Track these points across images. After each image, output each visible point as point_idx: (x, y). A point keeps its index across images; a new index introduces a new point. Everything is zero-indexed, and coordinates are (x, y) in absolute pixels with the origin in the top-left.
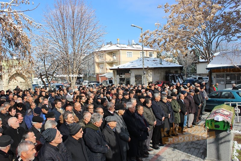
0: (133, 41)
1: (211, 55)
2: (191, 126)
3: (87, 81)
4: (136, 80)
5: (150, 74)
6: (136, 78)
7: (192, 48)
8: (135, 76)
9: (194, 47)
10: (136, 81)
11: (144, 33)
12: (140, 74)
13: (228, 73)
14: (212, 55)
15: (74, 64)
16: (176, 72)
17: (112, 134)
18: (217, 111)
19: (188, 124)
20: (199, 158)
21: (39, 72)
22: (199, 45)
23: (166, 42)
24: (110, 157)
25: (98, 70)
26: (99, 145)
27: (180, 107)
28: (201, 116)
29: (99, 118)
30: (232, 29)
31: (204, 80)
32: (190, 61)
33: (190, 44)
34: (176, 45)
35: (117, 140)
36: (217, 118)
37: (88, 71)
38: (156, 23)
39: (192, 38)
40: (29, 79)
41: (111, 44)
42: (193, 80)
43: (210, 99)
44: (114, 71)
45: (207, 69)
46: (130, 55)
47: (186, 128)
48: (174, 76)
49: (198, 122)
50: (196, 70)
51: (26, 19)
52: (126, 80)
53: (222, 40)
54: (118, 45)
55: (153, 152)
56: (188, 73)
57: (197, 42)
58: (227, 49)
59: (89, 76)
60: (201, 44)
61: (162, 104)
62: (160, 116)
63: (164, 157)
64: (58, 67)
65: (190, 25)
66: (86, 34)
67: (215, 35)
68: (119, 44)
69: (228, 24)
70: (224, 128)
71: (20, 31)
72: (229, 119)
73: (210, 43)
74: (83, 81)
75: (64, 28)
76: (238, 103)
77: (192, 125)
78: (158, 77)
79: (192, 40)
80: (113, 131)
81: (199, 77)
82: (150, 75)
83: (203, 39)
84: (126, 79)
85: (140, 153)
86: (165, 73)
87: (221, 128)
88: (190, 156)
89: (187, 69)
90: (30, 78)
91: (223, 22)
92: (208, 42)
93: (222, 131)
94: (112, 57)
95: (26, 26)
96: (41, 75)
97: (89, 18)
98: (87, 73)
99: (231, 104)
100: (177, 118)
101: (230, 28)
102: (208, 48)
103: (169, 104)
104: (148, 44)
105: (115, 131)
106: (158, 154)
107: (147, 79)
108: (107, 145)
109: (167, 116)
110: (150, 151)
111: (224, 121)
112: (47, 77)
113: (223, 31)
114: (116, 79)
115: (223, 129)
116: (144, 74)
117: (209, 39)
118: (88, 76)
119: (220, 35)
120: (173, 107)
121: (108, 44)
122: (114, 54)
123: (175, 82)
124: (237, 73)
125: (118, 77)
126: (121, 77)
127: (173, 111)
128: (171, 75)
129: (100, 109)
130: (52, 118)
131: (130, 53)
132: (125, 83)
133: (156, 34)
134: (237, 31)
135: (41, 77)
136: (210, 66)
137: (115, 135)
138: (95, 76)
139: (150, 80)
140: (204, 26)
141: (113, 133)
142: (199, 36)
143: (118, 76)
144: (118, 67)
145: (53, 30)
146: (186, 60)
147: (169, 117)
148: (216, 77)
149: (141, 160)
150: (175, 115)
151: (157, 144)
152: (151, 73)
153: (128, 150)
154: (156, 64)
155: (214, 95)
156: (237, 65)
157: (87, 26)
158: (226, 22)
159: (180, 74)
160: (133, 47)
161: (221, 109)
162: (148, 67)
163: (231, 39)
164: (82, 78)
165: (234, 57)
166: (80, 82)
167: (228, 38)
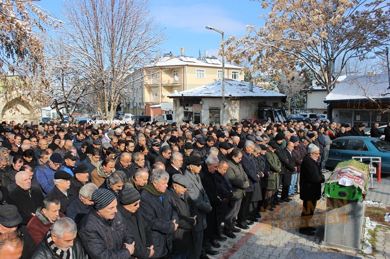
0: (207, 52)
1: (332, 79)
3: (130, 115)
4: (211, 115)
6: (210, 112)
7: (303, 68)
8: (210, 110)
9: (305, 66)
10: (210, 117)
11: (227, 40)
12: (218, 107)
13: (358, 110)
14: (334, 80)
15: (112, 87)
16: (275, 105)
18: (343, 171)
20: (311, 242)
21: (53, 99)
22: (314, 63)
23: (261, 56)
25: (148, 98)
30: (368, 40)
32: (297, 87)
33: (299, 60)
34: (277, 62)
36: (343, 182)
37: (132, 98)
38: (248, 26)
39: (303, 51)
40: (37, 109)
41: (171, 56)
44: (175, 99)
45: (326, 102)
46: (202, 75)
48: (272, 111)
50: (306, 102)
51: (37, 11)
52: (194, 114)
53: (350, 57)
54: (183, 58)
56: (292, 106)
57: (312, 58)
58: (357, 70)
59: (134, 107)
60: (318, 62)
64: (85, 91)
65: (302, 30)
66: (132, 39)
68: (185, 57)
69: (362, 32)
70: (353, 197)
71: (27, 31)
72: (362, 183)
73: (332, 60)
74: (123, 115)
75: (97, 28)
76: (373, 158)
78: (246, 112)
79: (303, 54)
80: (181, 198)
81: (311, 113)
82: (234, 108)
83: (322, 55)
86: (257, 105)
87: (348, 197)
88: (298, 239)
89: (292, 100)
90: (39, 108)
92: (328, 59)
94: (172, 77)
95: (37, 24)
96: (56, 102)
97: (138, 13)
98: (131, 101)
99: (363, 159)
100: (274, 181)
101: (365, 39)
102: (327, 69)
104: (232, 59)
111: (353, 187)
112: (67, 107)
113: (353, 42)
114: (177, 112)
115: (351, 199)
116: (225, 106)
117: (330, 54)
118: (131, 107)
119: (348, 49)
121: (165, 55)
122: (174, 72)
124: (372, 110)
125: (182, 110)
126: (186, 109)
128: (267, 110)
131: (202, 72)
132: (193, 120)
133: (246, 43)
134: (376, 43)
135: (57, 107)
136: (331, 97)
138: (143, 107)
140: (324, 34)
142: (315, 48)
143: (182, 108)
145: (78, 30)
146: (291, 86)
150: (271, 177)
152: (236, 105)
154: (243, 91)
156: (373, 97)
157: (134, 26)
158: (359, 27)
159: (282, 108)
160: (207, 63)
161: (349, 167)
162: (230, 95)
163: (366, 56)
164: (122, 109)
165: (368, 84)
166: (118, 116)
167: (360, 54)
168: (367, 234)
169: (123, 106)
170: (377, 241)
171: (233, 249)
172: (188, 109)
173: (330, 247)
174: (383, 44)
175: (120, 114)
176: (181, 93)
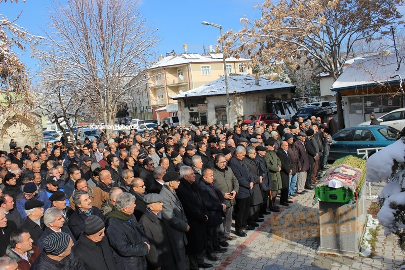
0: (211, 47)
1: (338, 65)
2: (303, 191)
3: (138, 120)
4: (218, 114)
5: (240, 103)
6: (216, 111)
7: (308, 56)
8: (215, 108)
9: (309, 55)
10: (217, 116)
11: (224, 35)
12: (223, 104)
13: (367, 95)
14: (340, 66)
15: (109, 96)
16: (285, 97)
17: (156, 223)
18: (335, 171)
19: (297, 188)
20: (309, 248)
21: (52, 113)
22: (318, 50)
23: (262, 48)
24: (155, 259)
25: (154, 101)
26: (131, 244)
27: (280, 164)
28: (322, 172)
29: (129, 201)
30: (373, 20)
31: (332, 106)
32: (307, 73)
33: (302, 49)
34: (279, 53)
35: (165, 231)
36: (333, 184)
37: (138, 102)
38: (242, 19)
39: (306, 38)
40: (37, 125)
41: (174, 55)
42: (313, 108)
43: (336, 142)
44: (179, 101)
45: (333, 90)
46: (207, 71)
47: (293, 196)
48: (281, 103)
49: (314, 183)
50: (319, 89)
51: (13, 30)
52: (200, 115)
53: (356, 40)
54: (186, 56)
55: (235, 242)
56: (306, 94)
57: (316, 45)
58: (371, 50)
59: (141, 111)
60: (321, 49)
61: (247, 162)
62: (245, 182)
63: (253, 250)
64: (83, 103)
65: (302, 17)
66: (125, 44)
67: (345, 30)
68: (188, 54)
69: (366, 11)
70: (344, 199)
71: (3, 51)
72: (353, 183)
73: (336, 45)
74: (131, 120)
75: (86, 37)
76: (379, 148)
77: (304, 189)
78: (253, 107)
79: (306, 42)
80: (158, 218)
81: (323, 102)
82: (239, 105)
83: (325, 40)
84: (201, 113)
85: (213, 246)
86: (265, 99)
87: (340, 199)
88: (295, 245)
89: (306, 88)
90: (38, 123)
91: (356, 8)
92: (332, 44)
93: (341, 204)
94: (176, 77)
95: (15, 42)
96: (56, 116)
97: (128, 17)
98: (138, 106)
99: (368, 151)
100: (275, 181)
101: (369, 19)
102: (333, 54)
103: (261, 159)
104: (231, 54)
105: (160, 218)
106: (244, 245)
107: (235, 111)
108: (146, 243)
109: (256, 181)
110: (230, 239)
111: (343, 188)
112: (67, 120)
113: (358, 24)
114: (183, 114)
115: (343, 201)
116: (230, 104)
117: (334, 38)
118: (139, 111)
119: (353, 32)
120: (269, 165)
121: (168, 54)
122: (179, 71)
123: (283, 113)
124: (382, 94)
125: (187, 111)
126: (191, 110)
127: (268, 171)
128: (275, 103)
129: (137, 180)
130: (61, 200)
131: (207, 69)
132: (199, 121)
133: (242, 37)
134: (382, 23)
135: (56, 121)
136: (337, 85)
137: (160, 224)
138: (150, 111)
139: (240, 113)
140: (322, 20)
141: (158, 221)
142: (317, 35)
143: (187, 109)
144: (186, 95)
145: (68, 41)
146: (303, 74)
147: (261, 182)
148: (348, 103)
149: (214, 256)
150: (272, 177)
151: (244, 226)
152: (241, 101)
153: (186, 244)
154: (249, 86)
155: (342, 135)
156: (381, 81)
157: (125, 31)
158: (362, 7)
159: (291, 99)
160: (212, 58)
161: (343, 166)
162: (235, 92)
163: (372, 37)
164: (130, 114)
165: (376, 67)
166: (126, 122)
167: (366, 36)
168: (368, 234)
169: (130, 111)
170: (377, 241)
171: (226, 262)
172: (193, 110)
173: (327, 253)
174: (389, 23)
175: (127, 120)
176: (185, 93)
